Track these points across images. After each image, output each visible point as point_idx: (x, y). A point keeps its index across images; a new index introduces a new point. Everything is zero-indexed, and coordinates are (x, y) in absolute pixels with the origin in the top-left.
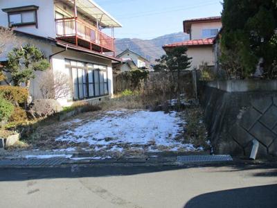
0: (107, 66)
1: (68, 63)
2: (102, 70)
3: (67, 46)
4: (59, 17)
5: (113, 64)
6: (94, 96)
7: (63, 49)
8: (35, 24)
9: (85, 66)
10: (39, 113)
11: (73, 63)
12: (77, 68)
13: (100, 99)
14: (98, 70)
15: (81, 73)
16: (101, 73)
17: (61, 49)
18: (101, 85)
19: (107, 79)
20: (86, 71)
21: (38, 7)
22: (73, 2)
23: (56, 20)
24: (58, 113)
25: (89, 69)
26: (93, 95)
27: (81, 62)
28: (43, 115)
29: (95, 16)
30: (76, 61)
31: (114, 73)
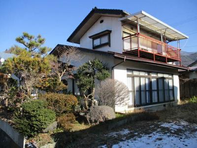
0: (172, 75)
1: (130, 73)
2: (167, 78)
3: (125, 58)
4: (125, 35)
5: (180, 72)
6: (159, 102)
7: (122, 61)
8: (108, 44)
9: (149, 75)
10: (93, 119)
11: (136, 73)
12: (140, 77)
13: (164, 105)
14: (163, 78)
15: (144, 82)
16: (166, 81)
17: (120, 61)
18: (166, 92)
19: (173, 86)
20: (149, 79)
21: (111, 31)
22: (136, 22)
23: (123, 38)
24: (110, 120)
25: (153, 77)
26: (156, 101)
27: (145, 71)
28: (96, 121)
29: (159, 32)
30: (139, 71)
31: (180, 81)
